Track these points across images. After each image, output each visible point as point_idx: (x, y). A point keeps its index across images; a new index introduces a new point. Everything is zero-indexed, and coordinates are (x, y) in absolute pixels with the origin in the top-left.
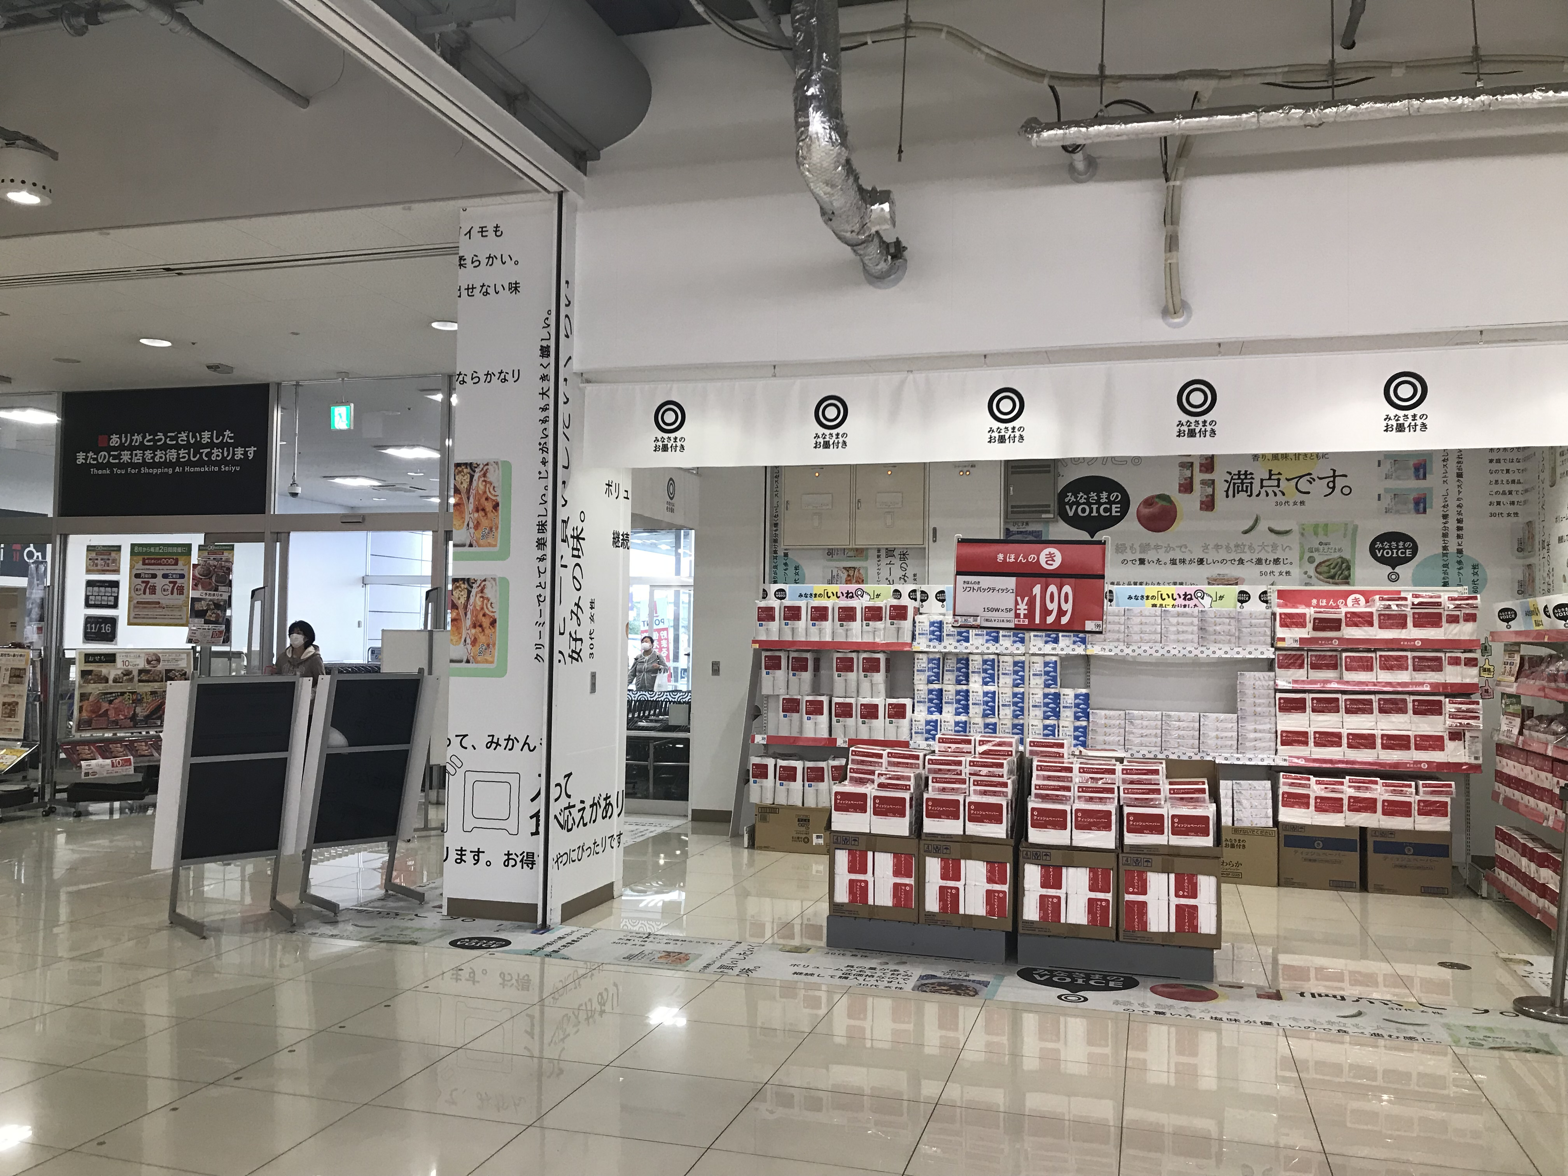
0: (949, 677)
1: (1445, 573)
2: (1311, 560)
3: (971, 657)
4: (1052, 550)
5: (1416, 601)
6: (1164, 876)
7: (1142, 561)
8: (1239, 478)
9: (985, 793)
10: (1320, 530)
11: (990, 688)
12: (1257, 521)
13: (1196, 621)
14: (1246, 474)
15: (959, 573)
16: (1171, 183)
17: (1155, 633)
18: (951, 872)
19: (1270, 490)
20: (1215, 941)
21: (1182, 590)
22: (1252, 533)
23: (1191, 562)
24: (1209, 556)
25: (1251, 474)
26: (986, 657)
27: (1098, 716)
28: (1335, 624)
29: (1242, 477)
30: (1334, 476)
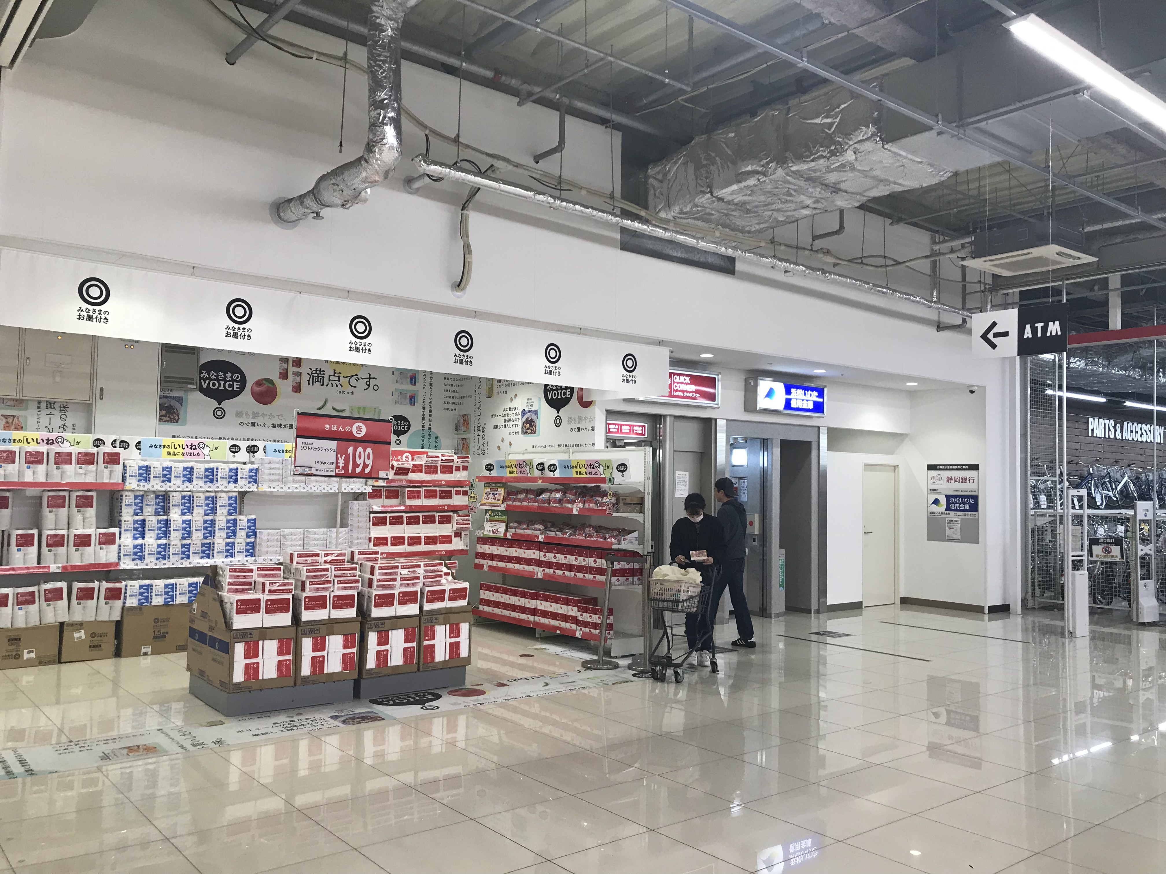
0: (149, 510)
1: (423, 441)
3: (171, 494)
4: (360, 424)
7: (253, 424)
8: (316, 373)
9: (345, 588)
11: (187, 517)
12: (326, 402)
14: (320, 371)
15: (298, 436)
18: (319, 645)
19: (334, 383)
22: (323, 409)
23: (285, 426)
25: (323, 371)
26: (184, 494)
27: (263, 535)
30: (370, 378)
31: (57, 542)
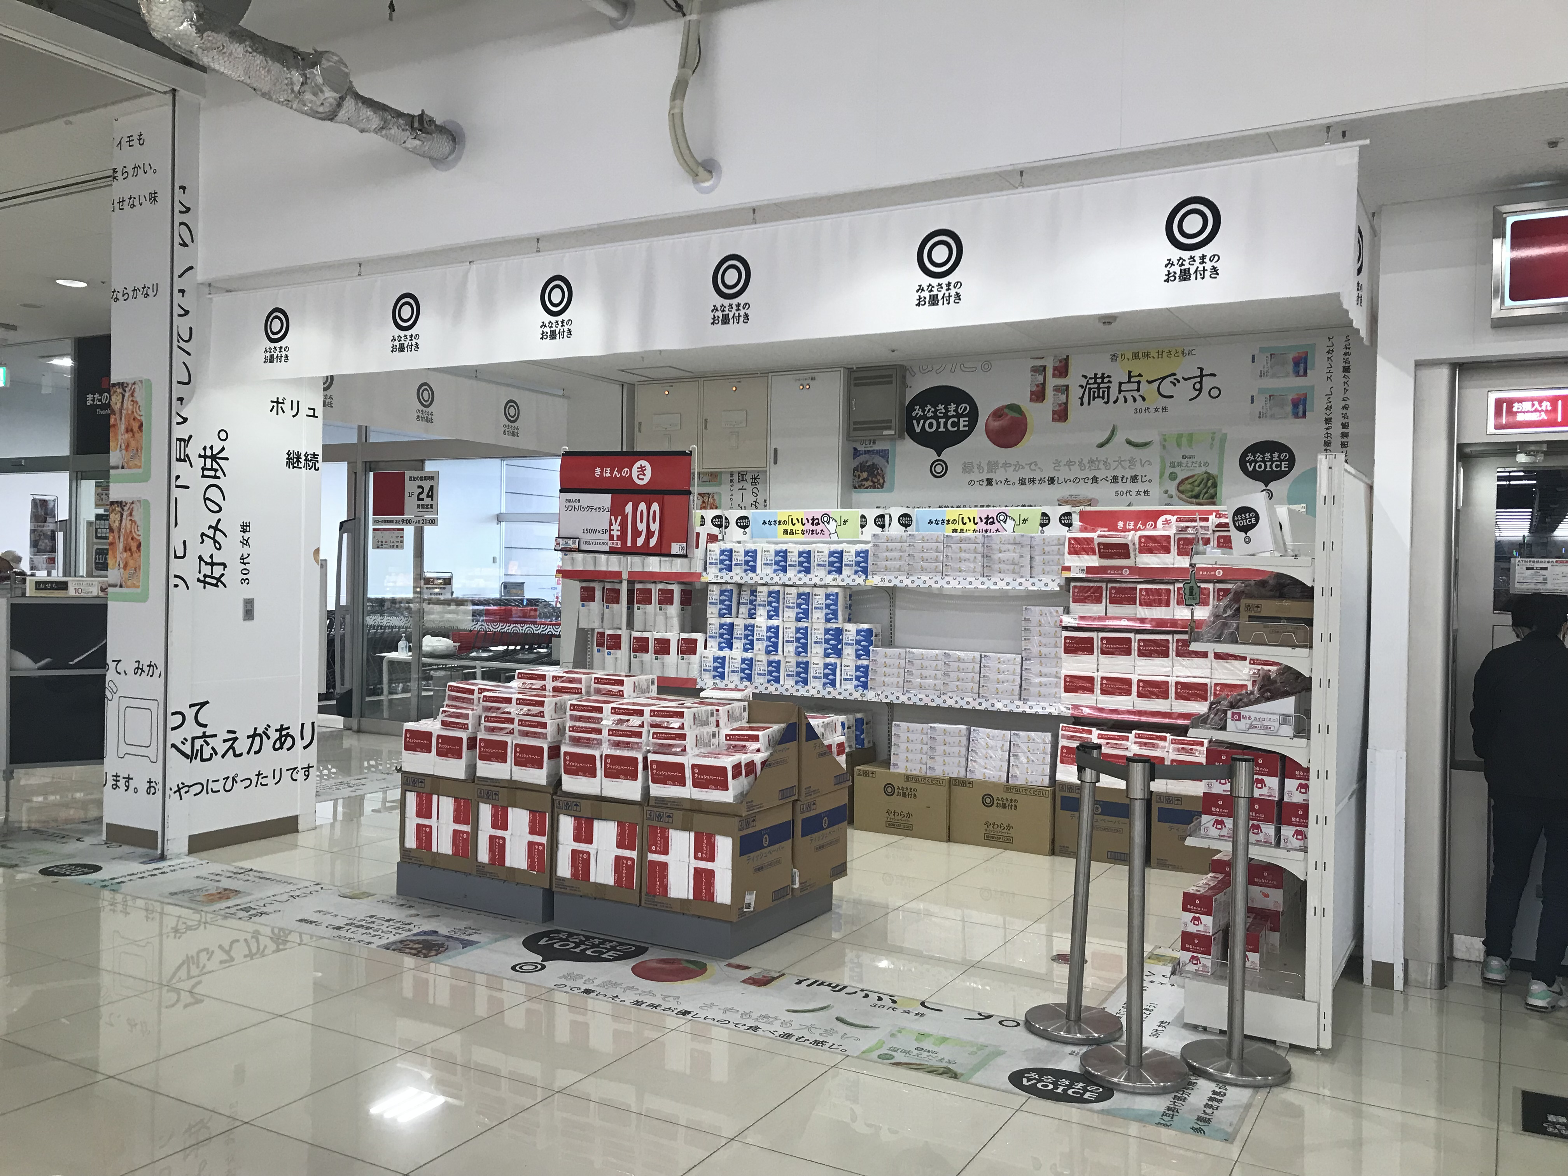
2: (1173, 477)
3: (758, 588)
4: (644, 463)
5: (1219, 522)
6: (686, 834)
7: (989, 482)
8: (1095, 383)
9: (529, 734)
10: (1184, 440)
12: (1113, 432)
14: (1103, 377)
16: (688, 18)
19: (1129, 395)
21: (985, 512)
22: (1107, 446)
23: (1041, 481)
24: (1060, 475)
25: (1109, 377)
26: (772, 588)
27: (879, 655)
28: (1122, 551)
29: (1099, 381)
30: (1202, 376)
31: (643, 646)
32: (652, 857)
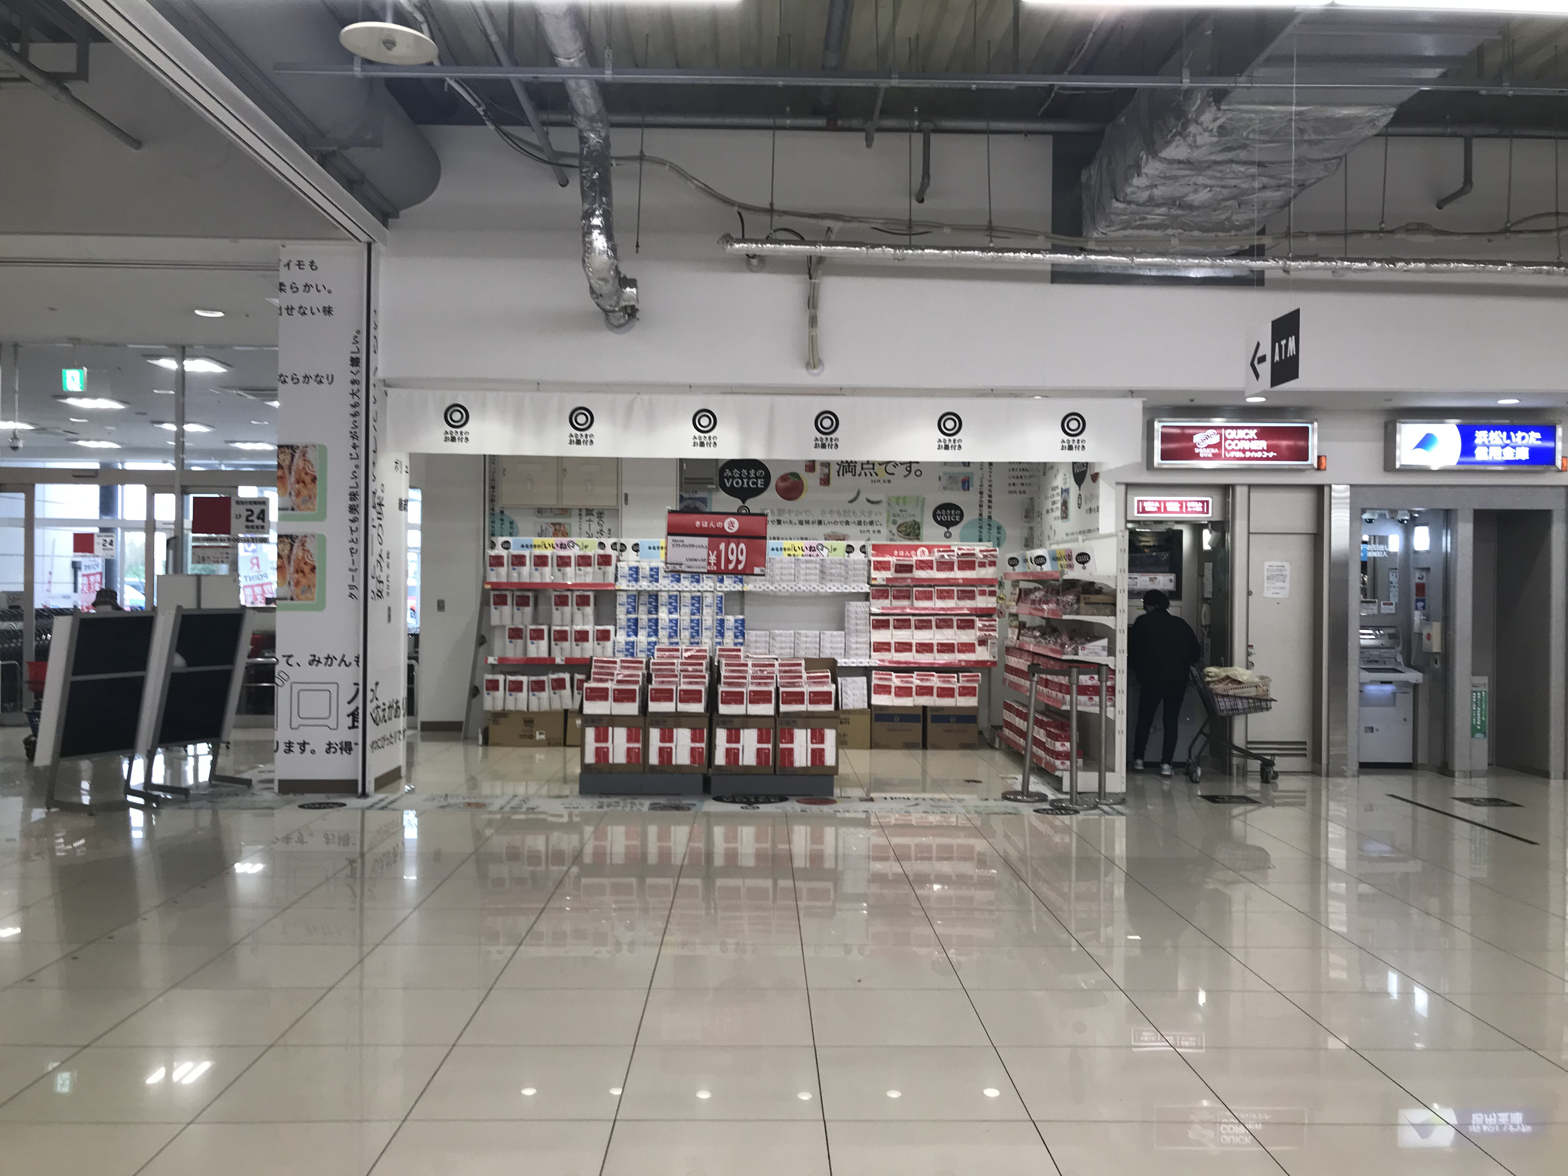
0: (643, 609)
1: (980, 532)
2: (894, 522)
3: (660, 594)
4: (732, 519)
5: (960, 552)
6: (804, 731)
7: (779, 522)
8: (847, 462)
10: (901, 501)
11: (674, 616)
12: (858, 494)
13: (818, 566)
15: (669, 534)
16: (813, 281)
17: (790, 574)
18: (667, 737)
19: (867, 471)
20: (834, 770)
21: (808, 543)
22: (855, 503)
23: (813, 523)
24: (827, 518)
26: (671, 593)
27: (751, 635)
28: (908, 568)
30: (911, 463)
31: (562, 636)
32: (782, 746)
